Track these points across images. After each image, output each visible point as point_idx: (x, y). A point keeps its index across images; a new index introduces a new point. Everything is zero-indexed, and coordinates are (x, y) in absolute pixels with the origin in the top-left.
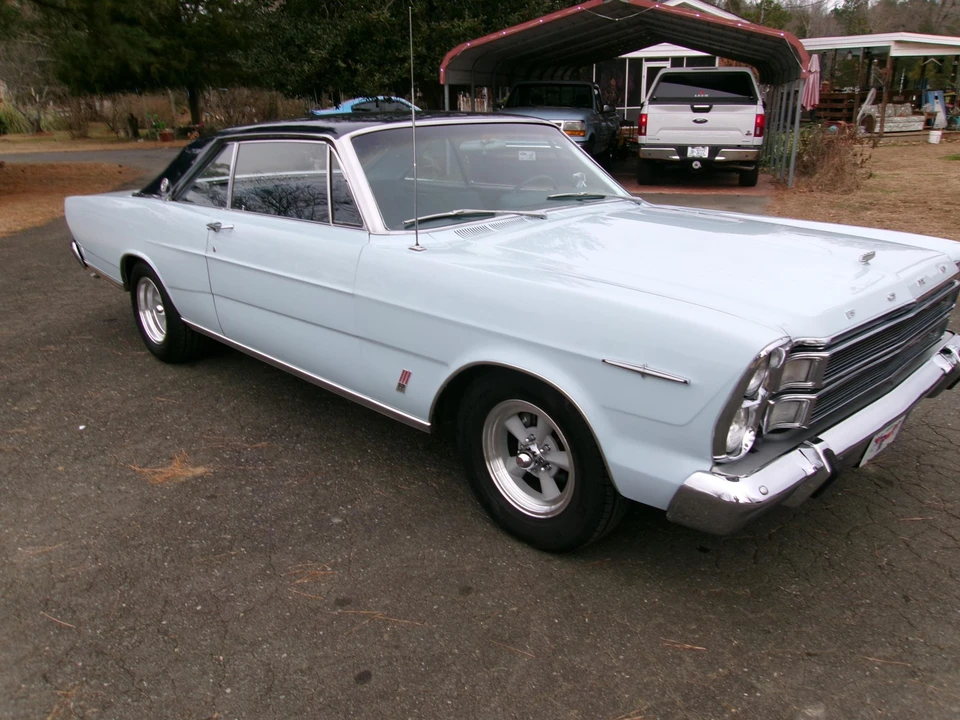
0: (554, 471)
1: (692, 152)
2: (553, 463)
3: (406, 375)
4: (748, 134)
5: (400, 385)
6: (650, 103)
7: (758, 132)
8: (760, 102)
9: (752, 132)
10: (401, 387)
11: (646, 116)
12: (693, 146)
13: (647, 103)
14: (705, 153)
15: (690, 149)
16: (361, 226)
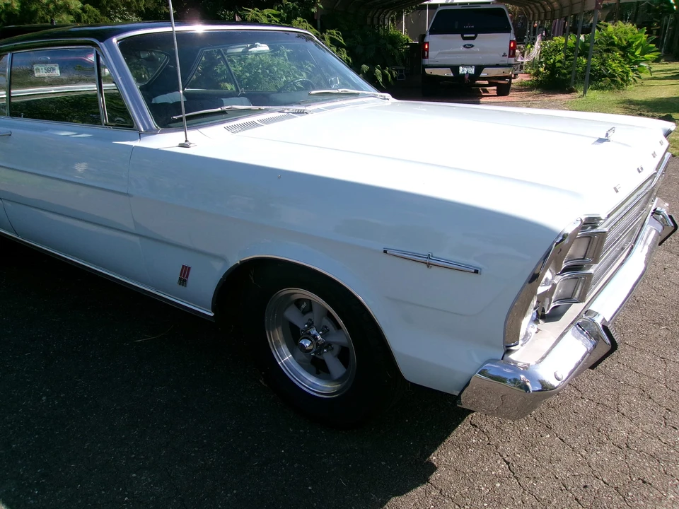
0: (337, 349)
1: (463, 70)
2: (335, 343)
3: (185, 271)
4: (504, 55)
5: (180, 279)
6: (430, 34)
7: (511, 54)
8: (512, 31)
9: (507, 54)
10: (183, 281)
11: (428, 43)
12: (463, 66)
13: (428, 33)
14: (472, 71)
15: (461, 68)
16: (132, 127)
